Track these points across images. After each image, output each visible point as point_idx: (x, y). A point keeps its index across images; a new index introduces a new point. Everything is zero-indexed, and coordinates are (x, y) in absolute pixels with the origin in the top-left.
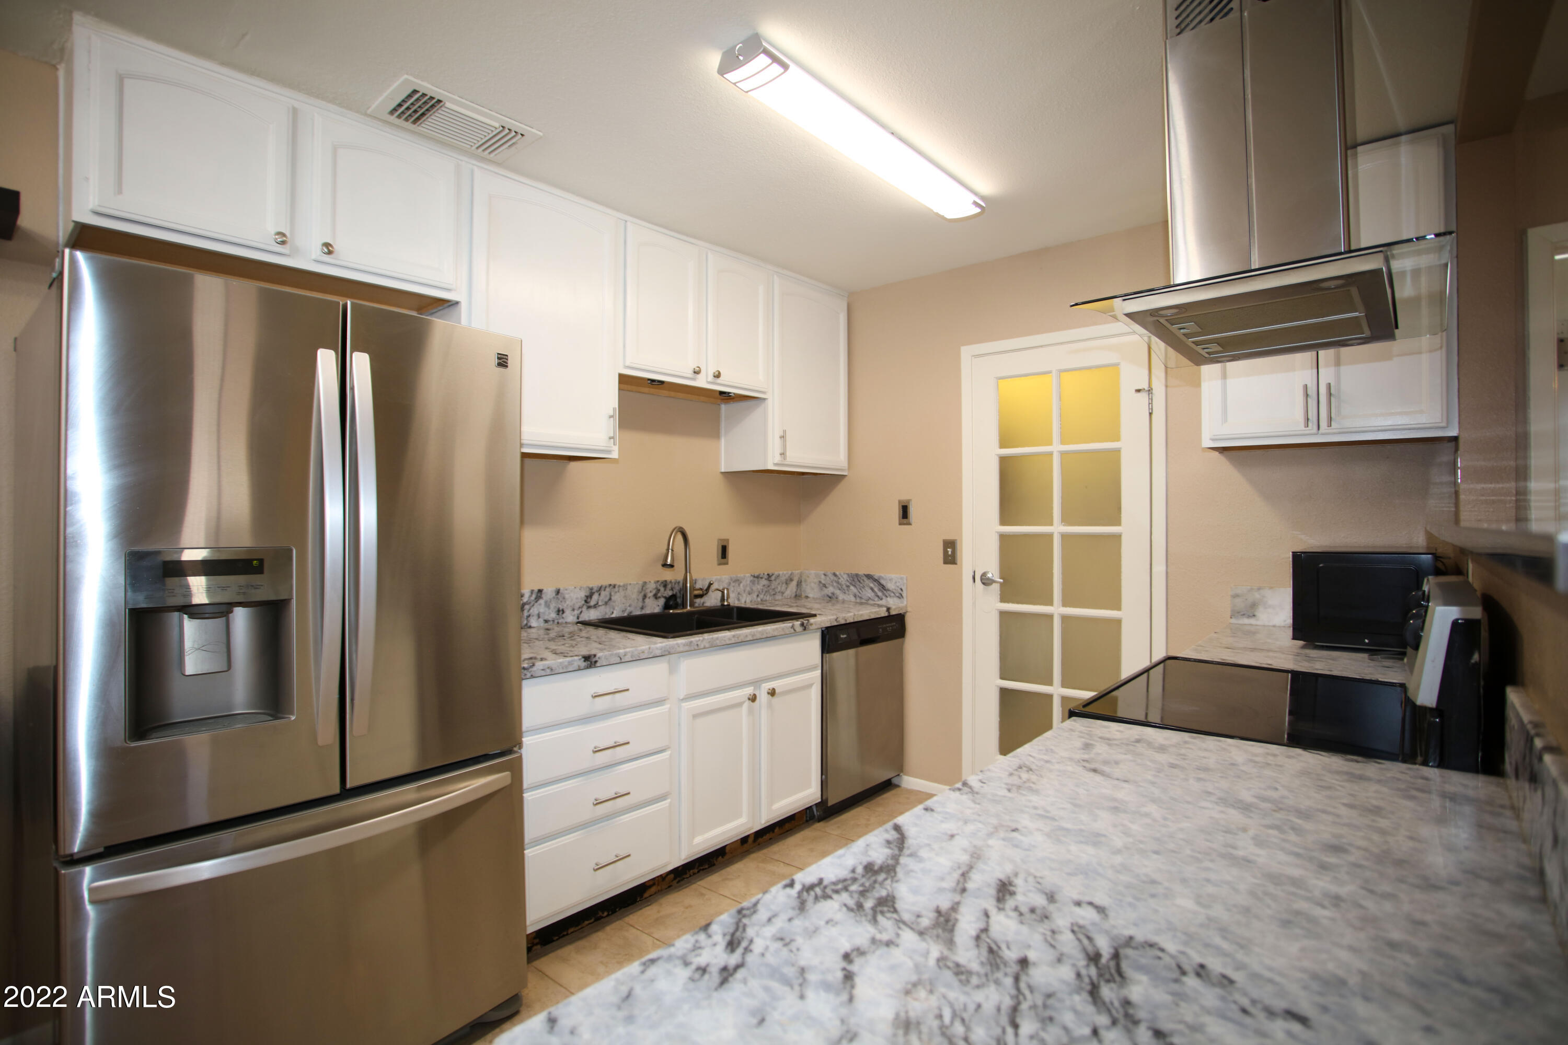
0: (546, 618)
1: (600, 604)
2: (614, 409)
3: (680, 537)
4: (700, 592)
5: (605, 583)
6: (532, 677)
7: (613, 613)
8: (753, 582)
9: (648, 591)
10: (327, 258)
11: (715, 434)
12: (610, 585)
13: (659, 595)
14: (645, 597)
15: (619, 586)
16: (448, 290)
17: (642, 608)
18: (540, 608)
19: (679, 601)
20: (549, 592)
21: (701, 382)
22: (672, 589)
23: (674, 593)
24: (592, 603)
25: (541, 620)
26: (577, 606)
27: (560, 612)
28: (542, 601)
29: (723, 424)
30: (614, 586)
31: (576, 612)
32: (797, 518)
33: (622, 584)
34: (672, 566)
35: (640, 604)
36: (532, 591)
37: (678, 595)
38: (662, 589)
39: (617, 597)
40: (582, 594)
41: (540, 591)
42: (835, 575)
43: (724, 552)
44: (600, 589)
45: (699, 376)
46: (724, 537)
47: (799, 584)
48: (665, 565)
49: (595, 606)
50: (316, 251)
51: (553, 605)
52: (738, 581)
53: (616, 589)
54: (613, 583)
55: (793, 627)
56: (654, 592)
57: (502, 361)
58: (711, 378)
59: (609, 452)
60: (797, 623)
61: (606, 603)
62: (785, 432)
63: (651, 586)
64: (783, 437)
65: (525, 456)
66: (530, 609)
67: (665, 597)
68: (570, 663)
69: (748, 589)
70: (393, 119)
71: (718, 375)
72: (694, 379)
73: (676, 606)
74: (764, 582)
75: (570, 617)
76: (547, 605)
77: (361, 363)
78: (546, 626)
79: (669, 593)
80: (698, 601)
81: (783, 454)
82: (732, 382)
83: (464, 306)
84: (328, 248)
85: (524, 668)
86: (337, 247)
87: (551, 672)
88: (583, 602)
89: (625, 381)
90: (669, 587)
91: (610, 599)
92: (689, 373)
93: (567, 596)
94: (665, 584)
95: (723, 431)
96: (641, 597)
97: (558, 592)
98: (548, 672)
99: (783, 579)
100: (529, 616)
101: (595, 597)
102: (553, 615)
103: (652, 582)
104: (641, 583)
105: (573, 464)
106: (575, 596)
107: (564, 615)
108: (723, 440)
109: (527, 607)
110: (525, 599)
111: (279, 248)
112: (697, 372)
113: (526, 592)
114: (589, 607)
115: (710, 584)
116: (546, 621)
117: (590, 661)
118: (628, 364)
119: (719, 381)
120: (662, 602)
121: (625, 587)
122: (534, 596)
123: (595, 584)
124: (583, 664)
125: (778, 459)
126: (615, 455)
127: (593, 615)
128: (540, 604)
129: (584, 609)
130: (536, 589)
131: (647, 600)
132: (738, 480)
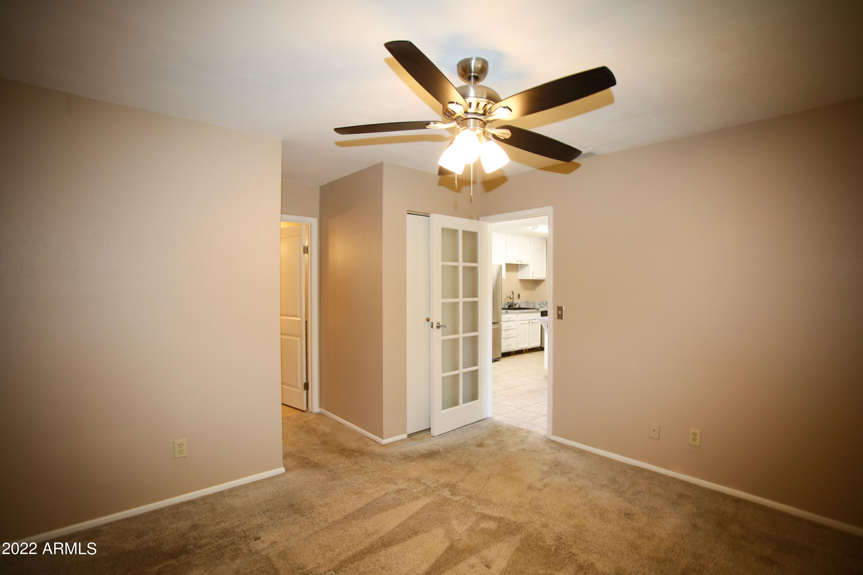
2: (505, 270)
3: (512, 293)
4: (515, 304)
8: (525, 303)
14: (505, 305)
17: (505, 307)
21: (518, 263)
23: (512, 303)
32: (534, 289)
34: (512, 299)
42: (543, 302)
43: (519, 296)
46: (519, 293)
47: (534, 304)
48: (510, 298)
52: (522, 303)
58: (520, 262)
59: (504, 277)
60: (537, 310)
62: (533, 271)
63: (506, 303)
64: (533, 273)
71: (521, 261)
73: (511, 307)
74: (527, 303)
79: (509, 304)
80: (515, 306)
81: (533, 276)
82: (524, 262)
89: (507, 264)
92: (516, 261)
94: (509, 303)
95: (520, 271)
99: (531, 303)
108: (519, 273)
112: (518, 261)
115: (518, 303)
118: (507, 261)
120: (508, 306)
124: (506, 312)
125: (532, 277)
126: (506, 277)
132: (522, 281)
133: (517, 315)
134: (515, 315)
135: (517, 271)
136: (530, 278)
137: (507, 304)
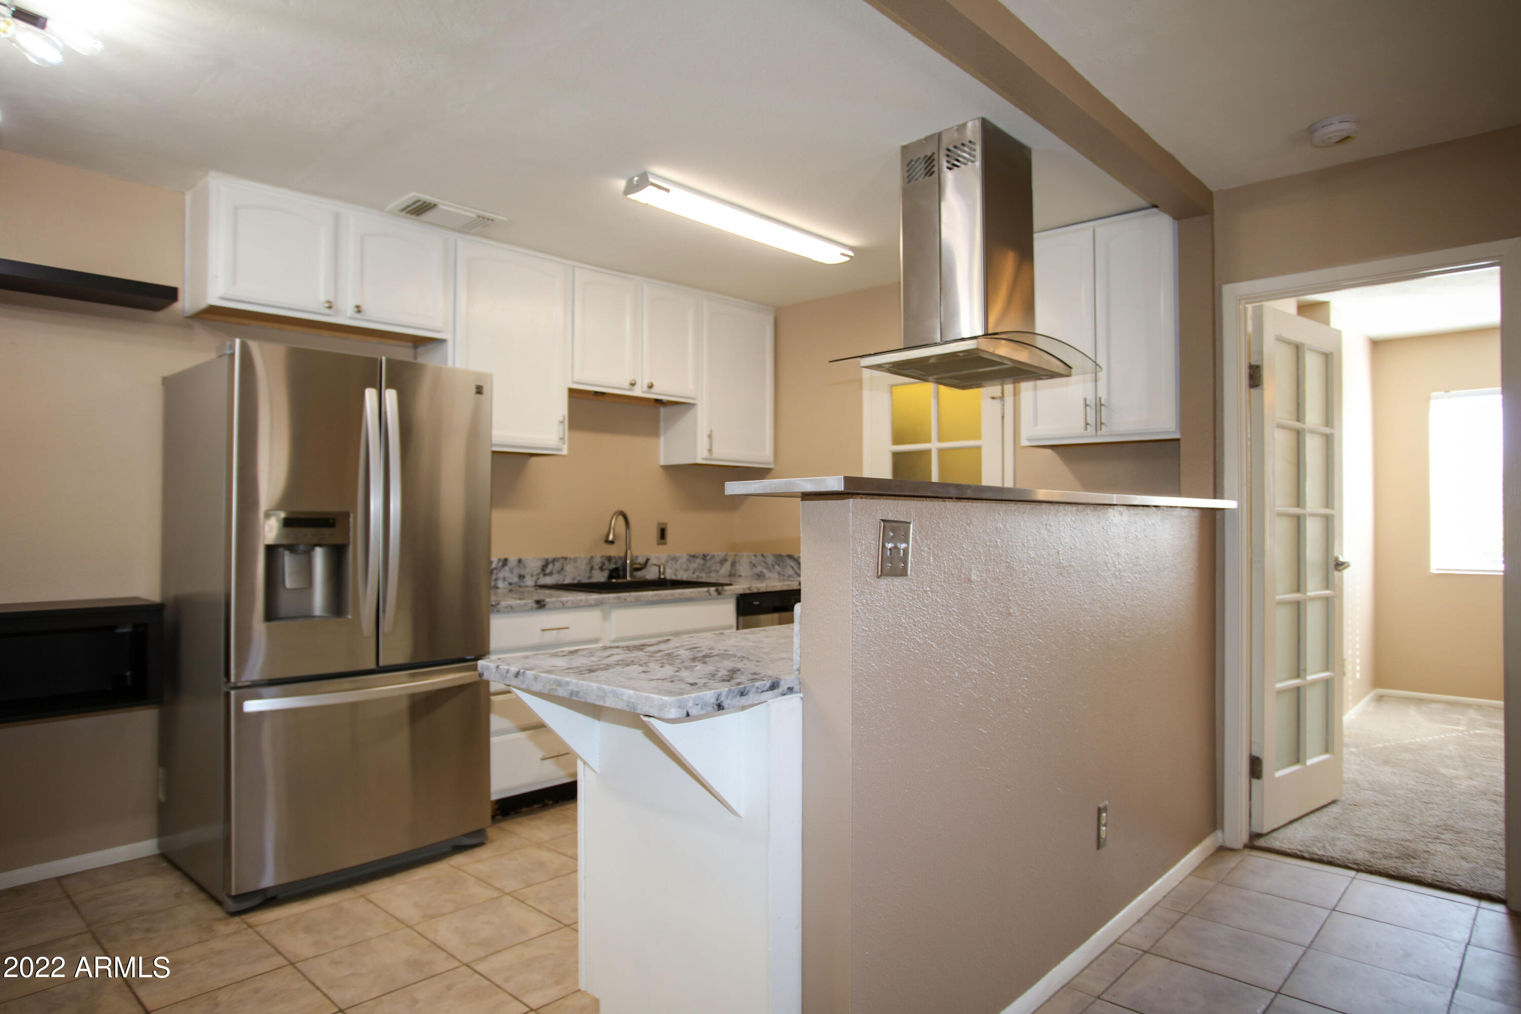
0: (511, 581)
1: (554, 572)
2: (564, 417)
3: (621, 519)
4: (638, 566)
5: (559, 555)
6: (498, 611)
7: (564, 580)
8: (689, 561)
9: (595, 564)
10: (358, 316)
11: (656, 433)
12: (563, 558)
13: (604, 567)
14: (592, 568)
15: (570, 559)
16: (439, 332)
17: (590, 578)
18: (505, 573)
19: (621, 573)
20: (513, 560)
21: (638, 392)
22: (615, 563)
23: (617, 566)
24: (548, 571)
25: (506, 583)
26: (535, 573)
27: (521, 577)
28: (507, 568)
29: (662, 424)
30: (566, 559)
31: (535, 578)
33: (572, 557)
34: (612, 542)
35: (588, 574)
36: (499, 560)
37: (621, 568)
38: (607, 563)
39: (569, 568)
40: (539, 564)
41: (506, 560)
42: (763, 556)
43: (662, 534)
44: (554, 561)
45: (635, 387)
46: (663, 520)
47: (733, 564)
48: (607, 542)
49: (551, 574)
50: (350, 311)
51: (516, 571)
52: (675, 559)
53: (568, 561)
54: (565, 555)
55: (708, 591)
56: (600, 565)
57: (479, 390)
58: (645, 388)
59: (560, 450)
60: (713, 589)
61: (559, 572)
62: (711, 431)
63: (598, 560)
64: (710, 436)
65: (494, 452)
66: (497, 574)
67: (609, 570)
68: (525, 604)
69: (685, 566)
70: (403, 214)
71: (651, 386)
72: (631, 390)
73: (618, 577)
74: (699, 561)
75: (529, 582)
76: (511, 571)
77: (391, 396)
78: (510, 587)
79: (612, 566)
80: (639, 574)
81: (710, 450)
82: (665, 389)
83: (450, 344)
84: (358, 309)
85: (493, 605)
86: (364, 307)
87: (511, 609)
88: (540, 570)
89: (574, 394)
90: (613, 561)
91: (562, 569)
92: (626, 384)
93: (527, 565)
94: (609, 559)
95: (662, 430)
96: (588, 568)
97: (520, 561)
98: (509, 609)
99: (718, 559)
100: (496, 579)
101: (550, 567)
102: (515, 579)
103: (599, 556)
104: (588, 557)
105: (533, 459)
106: (534, 565)
107: (525, 580)
108: (662, 439)
109: (495, 572)
110: (494, 566)
111: (328, 311)
112: (633, 384)
113: (494, 559)
114: (545, 575)
115: (648, 560)
116: (510, 584)
117: (540, 605)
118: (575, 379)
119: (653, 390)
120: (606, 573)
121: (575, 560)
122: (501, 564)
123: (550, 556)
124: (535, 606)
125: (706, 454)
126: (565, 452)
127: (548, 580)
128: (505, 570)
129: (541, 576)
130: (503, 557)
131: (594, 572)
132: (676, 472)
133: (605, 618)
134: (594, 615)
135: (655, 432)
136: (700, 456)
137: (603, 564)
